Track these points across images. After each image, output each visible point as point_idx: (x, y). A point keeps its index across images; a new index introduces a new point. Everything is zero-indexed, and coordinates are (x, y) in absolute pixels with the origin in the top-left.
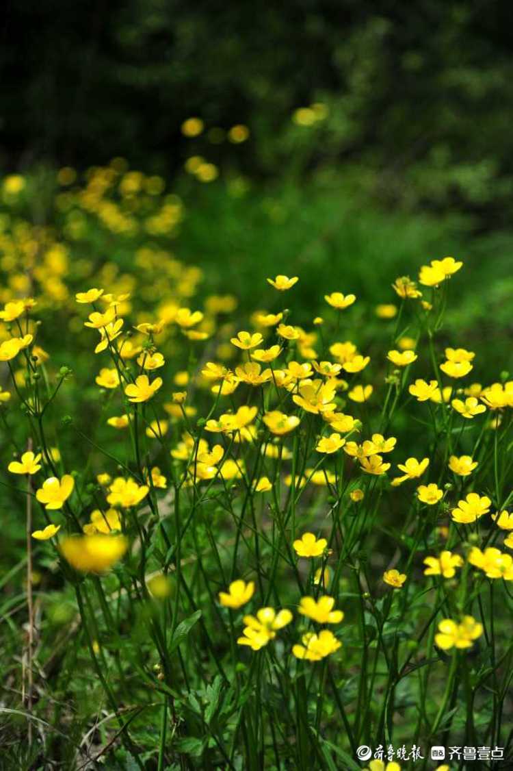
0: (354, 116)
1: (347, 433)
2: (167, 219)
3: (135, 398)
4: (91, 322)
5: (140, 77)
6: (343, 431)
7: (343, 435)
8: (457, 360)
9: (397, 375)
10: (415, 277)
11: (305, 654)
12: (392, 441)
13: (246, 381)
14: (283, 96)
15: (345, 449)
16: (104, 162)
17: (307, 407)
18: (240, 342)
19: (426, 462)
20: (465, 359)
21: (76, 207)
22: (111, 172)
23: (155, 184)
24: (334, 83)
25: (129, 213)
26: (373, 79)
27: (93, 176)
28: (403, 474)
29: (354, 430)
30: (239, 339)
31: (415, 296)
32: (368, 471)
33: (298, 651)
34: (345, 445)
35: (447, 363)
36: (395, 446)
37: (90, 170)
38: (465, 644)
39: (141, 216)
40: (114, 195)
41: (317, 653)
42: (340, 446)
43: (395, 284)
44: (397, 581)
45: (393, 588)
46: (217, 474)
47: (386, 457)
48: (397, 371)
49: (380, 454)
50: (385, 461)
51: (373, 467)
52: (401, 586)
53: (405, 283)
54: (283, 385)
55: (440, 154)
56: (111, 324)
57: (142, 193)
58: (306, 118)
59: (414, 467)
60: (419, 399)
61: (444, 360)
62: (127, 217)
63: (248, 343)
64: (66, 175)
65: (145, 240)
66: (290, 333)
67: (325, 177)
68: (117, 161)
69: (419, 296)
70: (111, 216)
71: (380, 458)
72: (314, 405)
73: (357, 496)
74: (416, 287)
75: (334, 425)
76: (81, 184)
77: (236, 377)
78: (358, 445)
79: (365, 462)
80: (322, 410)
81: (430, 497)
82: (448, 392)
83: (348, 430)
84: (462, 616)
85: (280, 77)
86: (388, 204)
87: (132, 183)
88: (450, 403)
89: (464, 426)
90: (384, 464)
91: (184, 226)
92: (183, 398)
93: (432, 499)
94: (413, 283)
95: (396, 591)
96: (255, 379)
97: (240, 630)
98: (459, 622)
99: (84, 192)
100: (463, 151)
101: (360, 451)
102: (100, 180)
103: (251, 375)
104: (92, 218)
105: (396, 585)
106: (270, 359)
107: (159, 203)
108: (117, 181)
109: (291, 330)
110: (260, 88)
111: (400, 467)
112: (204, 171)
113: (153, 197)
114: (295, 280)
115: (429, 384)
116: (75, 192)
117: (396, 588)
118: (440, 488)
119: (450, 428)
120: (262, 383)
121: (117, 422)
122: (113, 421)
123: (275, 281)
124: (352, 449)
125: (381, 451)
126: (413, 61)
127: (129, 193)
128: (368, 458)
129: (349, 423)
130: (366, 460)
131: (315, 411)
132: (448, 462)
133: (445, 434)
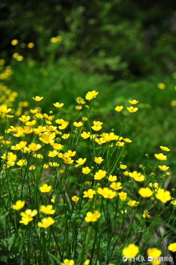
0: (72, 40)
1: (59, 150)
6: (58, 149)
7: (57, 151)
8: (97, 125)
9: (77, 130)
10: (84, 97)
11: (42, 225)
12: (75, 153)
14: (48, 32)
15: (58, 156)
17: (44, 142)
19: (85, 159)
20: (100, 125)
23: (2, 62)
24: (66, 28)
26: (78, 28)
28: (78, 164)
29: (61, 149)
30: (22, 118)
31: (83, 103)
32: (66, 163)
33: (40, 224)
34: (58, 154)
35: (94, 126)
36: (75, 154)
38: (94, 220)
41: (46, 225)
42: (56, 155)
43: (76, 99)
44: (76, 200)
45: (75, 202)
46: (15, 164)
47: (73, 158)
48: (76, 129)
49: (70, 157)
50: (72, 159)
51: (68, 162)
52: (77, 201)
53: (80, 99)
54: (37, 134)
55: (102, 53)
58: (54, 40)
59: (81, 161)
60: (84, 138)
61: (93, 125)
63: (25, 119)
66: (40, 116)
67: (63, 60)
69: (84, 103)
71: (70, 159)
72: (47, 140)
73: (62, 171)
74: (84, 100)
75: (55, 147)
78: (63, 154)
79: (65, 160)
80: (50, 142)
81: (86, 171)
82: (94, 136)
83: (59, 149)
84: (94, 211)
85: (47, 26)
86: (84, 70)
88: (94, 139)
89: (99, 147)
90: (72, 160)
93: (87, 172)
94: (82, 99)
95: (76, 203)
96: (27, 131)
97: (20, 218)
98: (93, 213)
100: (109, 53)
101: (63, 156)
105: (76, 201)
106: (32, 125)
109: (40, 115)
110: (40, 29)
111: (77, 161)
114: (42, 98)
115: (87, 133)
117: (76, 202)
118: (89, 168)
119: (95, 148)
120: (30, 133)
123: (35, 98)
124: (61, 155)
125: (70, 156)
126: (92, 22)
128: (66, 158)
129: (60, 147)
130: (65, 159)
131: (47, 143)
132: (94, 159)
133: (93, 150)
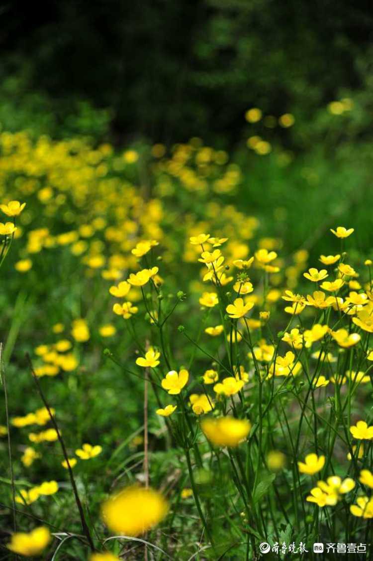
2: (230, 181)
3: (233, 315)
4: (203, 259)
5: (210, 80)
13: (315, 305)
14: (315, 93)
16: (185, 141)
17: (364, 327)
18: (311, 276)
21: (165, 173)
22: (190, 148)
23: (221, 156)
25: (202, 177)
27: (176, 151)
30: (309, 274)
33: (354, 510)
37: (174, 147)
39: (210, 180)
40: (192, 165)
46: (290, 374)
54: (341, 309)
56: (216, 261)
57: (211, 163)
58: (337, 108)
62: (201, 180)
63: (317, 277)
64: (158, 150)
65: (213, 196)
66: (348, 270)
68: (195, 140)
70: (189, 179)
72: (369, 325)
76: (169, 156)
77: (307, 302)
85: (312, 79)
87: (205, 155)
91: (242, 187)
92: (267, 316)
96: (321, 303)
97: (308, 491)
99: (170, 162)
102: (182, 154)
103: (319, 301)
104: (175, 180)
106: (335, 289)
107: (223, 169)
108: (194, 154)
109: (348, 268)
110: (299, 87)
112: (261, 146)
113: (219, 166)
114: (351, 230)
116: (164, 162)
120: (327, 307)
121: (213, 331)
122: (209, 331)
123: (336, 231)
127: (203, 163)
